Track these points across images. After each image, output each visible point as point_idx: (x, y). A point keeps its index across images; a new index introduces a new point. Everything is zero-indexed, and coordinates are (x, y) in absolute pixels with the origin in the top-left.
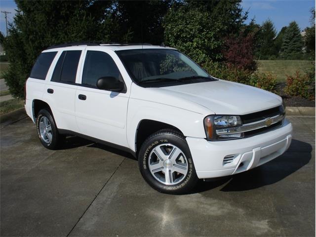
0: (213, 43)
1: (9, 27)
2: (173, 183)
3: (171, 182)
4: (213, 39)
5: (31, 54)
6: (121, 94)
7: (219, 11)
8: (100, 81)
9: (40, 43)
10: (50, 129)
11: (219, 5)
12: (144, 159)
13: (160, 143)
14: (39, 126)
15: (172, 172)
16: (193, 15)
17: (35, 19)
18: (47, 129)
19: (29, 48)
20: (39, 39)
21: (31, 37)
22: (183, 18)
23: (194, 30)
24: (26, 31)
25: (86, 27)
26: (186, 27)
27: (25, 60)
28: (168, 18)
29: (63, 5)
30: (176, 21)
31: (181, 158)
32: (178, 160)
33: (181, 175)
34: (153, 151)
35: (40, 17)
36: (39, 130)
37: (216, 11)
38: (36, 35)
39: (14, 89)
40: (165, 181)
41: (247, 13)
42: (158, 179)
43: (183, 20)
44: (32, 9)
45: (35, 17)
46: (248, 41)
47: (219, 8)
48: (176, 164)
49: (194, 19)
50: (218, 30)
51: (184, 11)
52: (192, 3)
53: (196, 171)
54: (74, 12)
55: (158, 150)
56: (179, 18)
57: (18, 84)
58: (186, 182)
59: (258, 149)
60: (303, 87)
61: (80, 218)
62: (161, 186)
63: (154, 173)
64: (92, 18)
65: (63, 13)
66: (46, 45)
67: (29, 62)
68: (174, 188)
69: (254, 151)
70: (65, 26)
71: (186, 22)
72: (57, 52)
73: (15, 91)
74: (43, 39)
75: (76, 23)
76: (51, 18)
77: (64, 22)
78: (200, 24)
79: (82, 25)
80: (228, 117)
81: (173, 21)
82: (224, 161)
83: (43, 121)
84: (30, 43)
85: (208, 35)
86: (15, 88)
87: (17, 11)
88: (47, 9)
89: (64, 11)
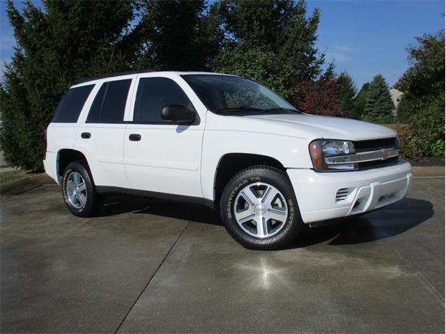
0: (282, 92)
1: (6, 70)
2: (268, 235)
3: (265, 233)
4: (282, 87)
5: (37, 105)
6: (192, 127)
7: (287, 52)
8: (164, 110)
9: (51, 90)
10: (84, 187)
11: (287, 45)
12: (229, 205)
13: (250, 182)
14: (65, 187)
15: (266, 220)
16: (254, 57)
17: (43, 59)
18: (78, 188)
19: (35, 97)
20: (49, 84)
21: (37, 82)
22: (241, 60)
23: (256, 75)
24: (31, 74)
25: (114, 68)
26: (245, 72)
27: (28, 113)
28: (221, 61)
29: (82, 39)
30: (231, 65)
31: (278, 201)
32: (273, 204)
33: (278, 223)
34: (240, 194)
35: (50, 56)
36: (66, 192)
37: (283, 52)
38: (45, 79)
39: (11, 154)
40: (256, 233)
41: (323, 55)
42: (248, 232)
43: (240, 63)
44: (38, 46)
45: (43, 57)
46: (330, 87)
47: (287, 49)
48: (271, 208)
49: (255, 61)
50: (289, 74)
51: (242, 51)
52: (252, 42)
53: (301, 213)
54: (96, 49)
55: (247, 192)
56: (235, 61)
57: (18, 146)
58: (285, 231)
59: (377, 183)
60: (406, 144)
61: (152, 277)
62: (251, 240)
63: (243, 224)
64: (122, 56)
66: (60, 92)
67: (34, 116)
68: (269, 242)
69: (372, 186)
70: (85, 67)
71: (245, 66)
72: (93, 86)
73: (14, 158)
74: (54, 84)
75: (101, 65)
76: (65, 57)
77: (84, 62)
78: (264, 67)
79: (109, 65)
80: (339, 142)
81: (228, 65)
82: (337, 197)
83: (72, 179)
84: (36, 89)
85: (275, 82)
86: (14, 153)
87: (16, 49)
88: (59, 44)
89: (83, 48)
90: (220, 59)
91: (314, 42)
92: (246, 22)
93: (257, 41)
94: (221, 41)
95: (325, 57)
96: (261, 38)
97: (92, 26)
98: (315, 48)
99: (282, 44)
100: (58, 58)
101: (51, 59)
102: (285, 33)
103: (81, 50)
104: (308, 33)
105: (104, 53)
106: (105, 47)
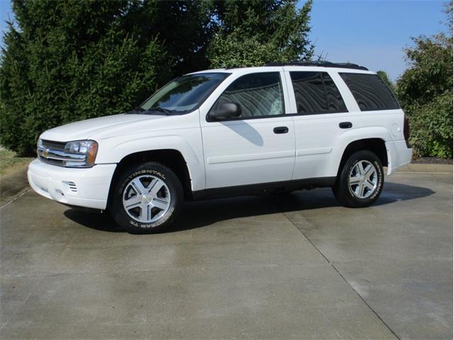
11: (278, 34)
16: (251, 47)
20: (60, 65)
26: (242, 62)
28: (215, 49)
29: (93, 20)
30: (225, 53)
41: (313, 47)
43: (236, 52)
47: (278, 38)
49: (252, 52)
51: (236, 40)
52: (245, 29)
54: (107, 32)
56: (230, 49)
64: (134, 41)
65: (91, 32)
71: (241, 55)
76: (74, 38)
79: (122, 50)
81: (223, 53)
87: (8, 23)
88: (70, 25)
89: (92, 30)
90: (213, 46)
92: (237, 6)
93: (250, 29)
95: (314, 49)
96: (252, 25)
97: (105, 8)
98: (306, 39)
99: (272, 32)
100: (67, 38)
101: (61, 39)
102: (276, 21)
103: (91, 31)
104: (300, 23)
105: (115, 37)
106: (115, 30)
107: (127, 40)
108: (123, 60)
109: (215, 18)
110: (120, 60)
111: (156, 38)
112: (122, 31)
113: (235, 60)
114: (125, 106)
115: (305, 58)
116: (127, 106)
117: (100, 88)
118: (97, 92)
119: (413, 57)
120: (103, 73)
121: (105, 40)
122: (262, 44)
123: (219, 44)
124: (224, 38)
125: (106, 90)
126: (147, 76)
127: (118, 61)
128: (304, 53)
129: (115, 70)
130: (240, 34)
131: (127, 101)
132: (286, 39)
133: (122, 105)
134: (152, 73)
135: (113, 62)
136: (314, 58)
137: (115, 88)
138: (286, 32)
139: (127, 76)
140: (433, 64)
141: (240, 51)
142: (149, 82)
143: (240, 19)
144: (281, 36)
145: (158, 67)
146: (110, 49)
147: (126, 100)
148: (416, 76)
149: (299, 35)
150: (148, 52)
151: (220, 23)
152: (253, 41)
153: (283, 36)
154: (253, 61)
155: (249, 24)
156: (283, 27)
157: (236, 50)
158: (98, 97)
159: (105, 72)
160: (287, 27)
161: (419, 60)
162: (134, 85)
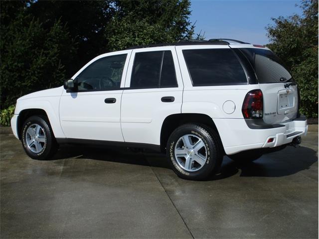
11: (165, 17)
26: (134, 40)
28: (112, 29)
41: (193, 27)
43: (129, 32)
47: (164, 20)
51: (129, 21)
52: (137, 13)
56: (124, 30)
64: (40, 24)
70: (6, 31)
71: (133, 34)
77: (6, 27)
79: (29, 31)
81: (118, 33)
90: (111, 27)
91: (188, 16)
93: (142, 12)
94: (105, 9)
95: (194, 29)
96: (143, 9)
98: (187, 21)
99: (159, 15)
102: (163, 6)
104: (183, 8)
105: (23, 20)
106: (23, 14)
107: (34, 22)
108: (30, 40)
109: (113, 5)
110: (28, 40)
111: (59, 21)
112: (29, 15)
113: (128, 38)
114: (32, 80)
115: (186, 36)
116: (34, 80)
117: (10, 64)
118: (6, 68)
119: (274, 34)
120: (12, 51)
121: (15, 23)
122: (151, 24)
123: (115, 25)
124: (120, 20)
125: (15, 66)
126: (51, 53)
127: (26, 41)
128: (186, 32)
129: (23, 48)
130: (133, 17)
131: (35, 76)
132: (171, 21)
133: (30, 78)
134: (56, 50)
135: (21, 41)
136: (194, 37)
137: (23, 64)
138: (171, 15)
139: (34, 53)
140: (291, 40)
141: (133, 31)
142: (53, 58)
143: (133, 5)
144: (166, 19)
145: (61, 45)
146: (19, 31)
147: (34, 74)
148: (278, 50)
149: (182, 18)
150: (52, 33)
151: (117, 9)
152: (144, 23)
153: (169, 18)
154: (143, 39)
155: (140, 9)
156: (169, 11)
157: (129, 30)
158: (7, 72)
159: (14, 50)
160: (172, 11)
161: (279, 37)
162: (40, 61)
